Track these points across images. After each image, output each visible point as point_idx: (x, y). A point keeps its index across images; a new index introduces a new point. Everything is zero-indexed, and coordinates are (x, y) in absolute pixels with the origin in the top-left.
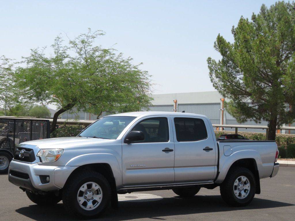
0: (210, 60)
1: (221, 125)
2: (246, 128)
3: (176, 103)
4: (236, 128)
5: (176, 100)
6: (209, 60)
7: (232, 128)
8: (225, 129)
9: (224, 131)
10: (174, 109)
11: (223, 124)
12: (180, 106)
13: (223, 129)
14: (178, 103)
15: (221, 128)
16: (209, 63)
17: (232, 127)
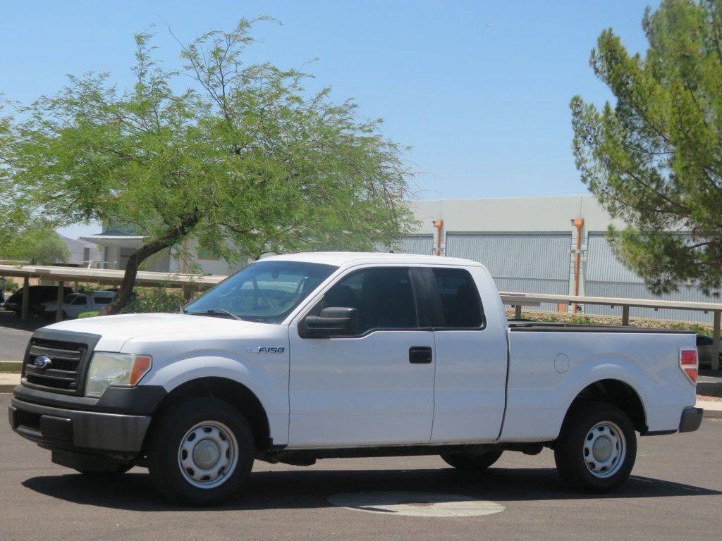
0: (578, 106)
1: (572, 297)
2: (656, 308)
3: (440, 228)
4: (626, 308)
5: (442, 221)
6: (576, 102)
7: (612, 307)
8: (583, 307)
9: (579, 314)
10: (435, 245)
11: (577, 295)
12: (451, 239)
13: (578, 308)
14: (446, 229)
15: (572, 307)
16: (575, 114)
17: (613, 305)
